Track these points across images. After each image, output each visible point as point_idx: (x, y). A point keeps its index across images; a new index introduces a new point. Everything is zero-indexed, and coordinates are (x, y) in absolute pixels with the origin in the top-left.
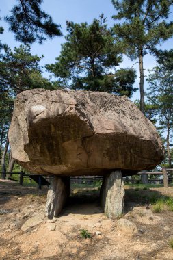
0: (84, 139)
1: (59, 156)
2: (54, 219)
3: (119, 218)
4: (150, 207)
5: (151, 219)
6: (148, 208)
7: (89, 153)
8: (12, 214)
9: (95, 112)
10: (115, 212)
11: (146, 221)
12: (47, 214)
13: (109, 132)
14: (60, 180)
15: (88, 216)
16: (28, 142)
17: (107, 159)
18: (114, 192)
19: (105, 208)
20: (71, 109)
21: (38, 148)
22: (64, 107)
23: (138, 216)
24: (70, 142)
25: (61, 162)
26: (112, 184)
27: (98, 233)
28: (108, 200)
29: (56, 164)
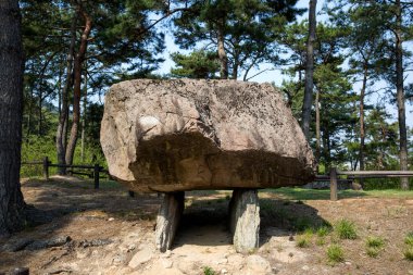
0: (207, 157)
1: (174, 175)
2: (168, 251)
3: (250, 253)
4: (294, 237)
5: (291, 255)
6: (291, 239)
7: (214, 171)
8: (111, 245)
9: (223, 118)
10: (246, 244)
11: (283, 257)
12: (159, 247)
13: (239, 149)
14: (172, 199)
15: (211, 248)
16: (134, 160)
17: (238, 178)
18: (246, 220)
19: (235, 238)
20: (192, 124)
21: (148, 166)
22: (184, 122)
23: (275, 251)
24: (190, 159)
25: (176, 181)
26: (244, 208)
27: (224, 271)
28: (238, 229)
29: (170, 183)
